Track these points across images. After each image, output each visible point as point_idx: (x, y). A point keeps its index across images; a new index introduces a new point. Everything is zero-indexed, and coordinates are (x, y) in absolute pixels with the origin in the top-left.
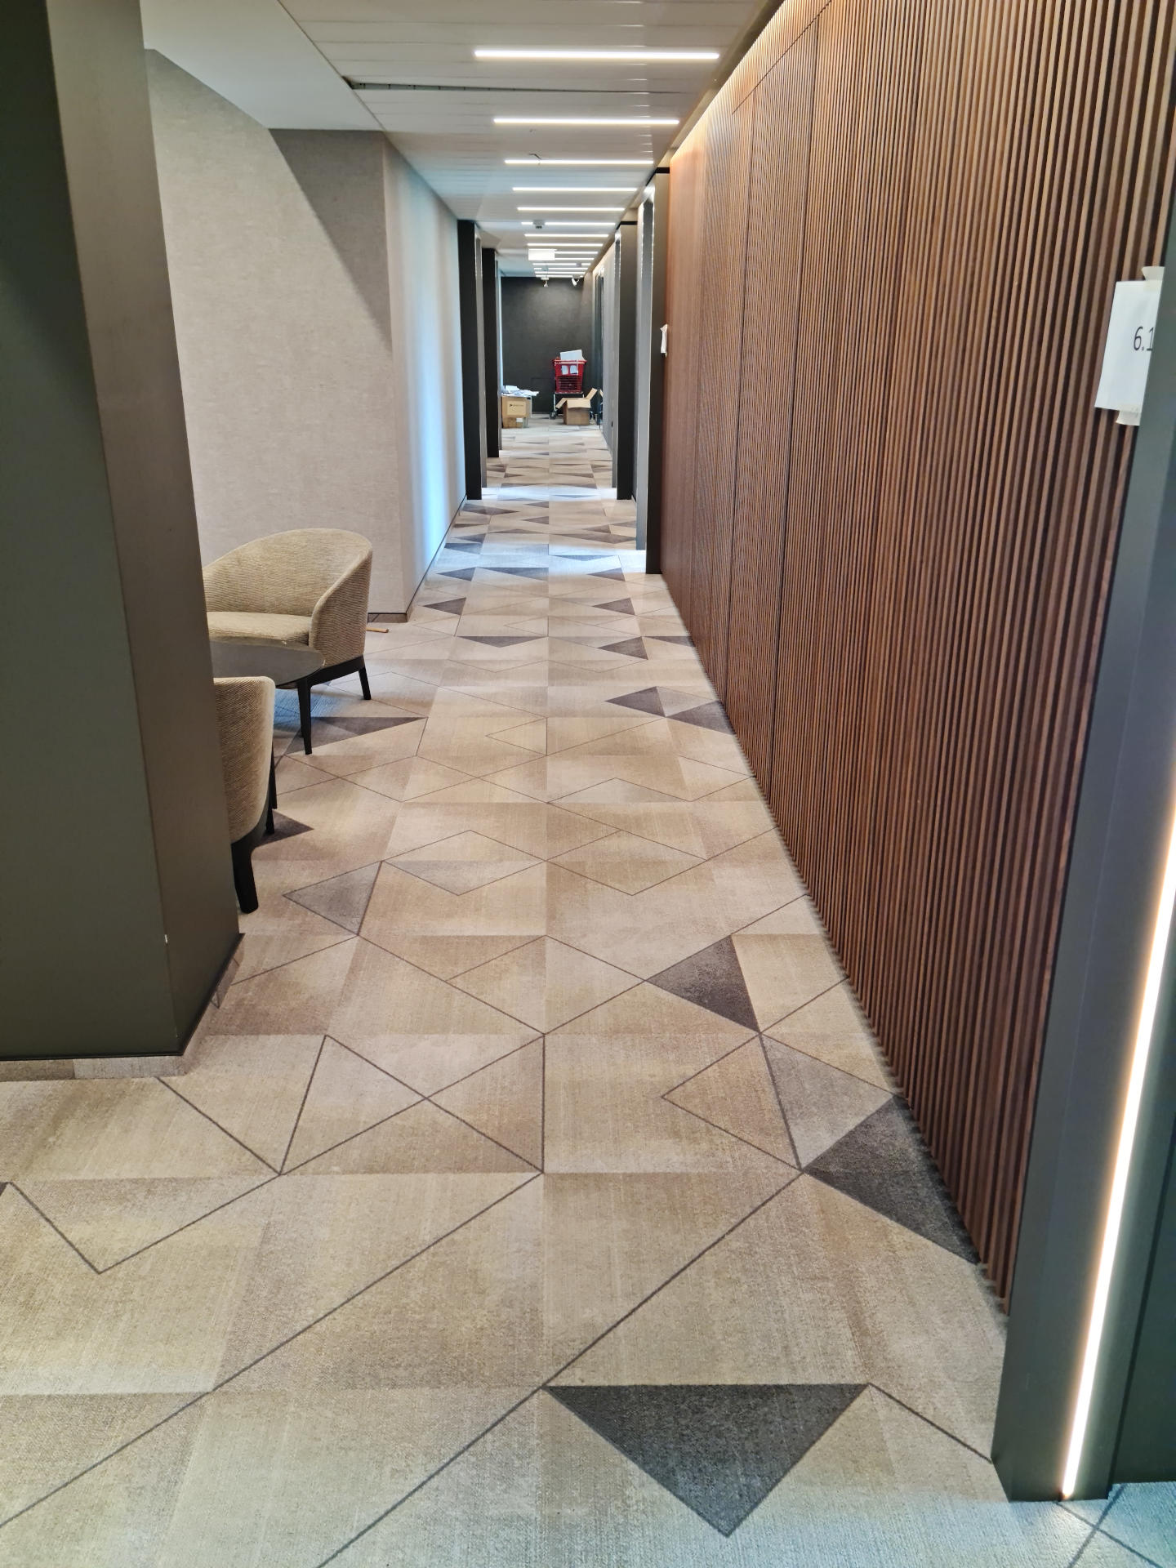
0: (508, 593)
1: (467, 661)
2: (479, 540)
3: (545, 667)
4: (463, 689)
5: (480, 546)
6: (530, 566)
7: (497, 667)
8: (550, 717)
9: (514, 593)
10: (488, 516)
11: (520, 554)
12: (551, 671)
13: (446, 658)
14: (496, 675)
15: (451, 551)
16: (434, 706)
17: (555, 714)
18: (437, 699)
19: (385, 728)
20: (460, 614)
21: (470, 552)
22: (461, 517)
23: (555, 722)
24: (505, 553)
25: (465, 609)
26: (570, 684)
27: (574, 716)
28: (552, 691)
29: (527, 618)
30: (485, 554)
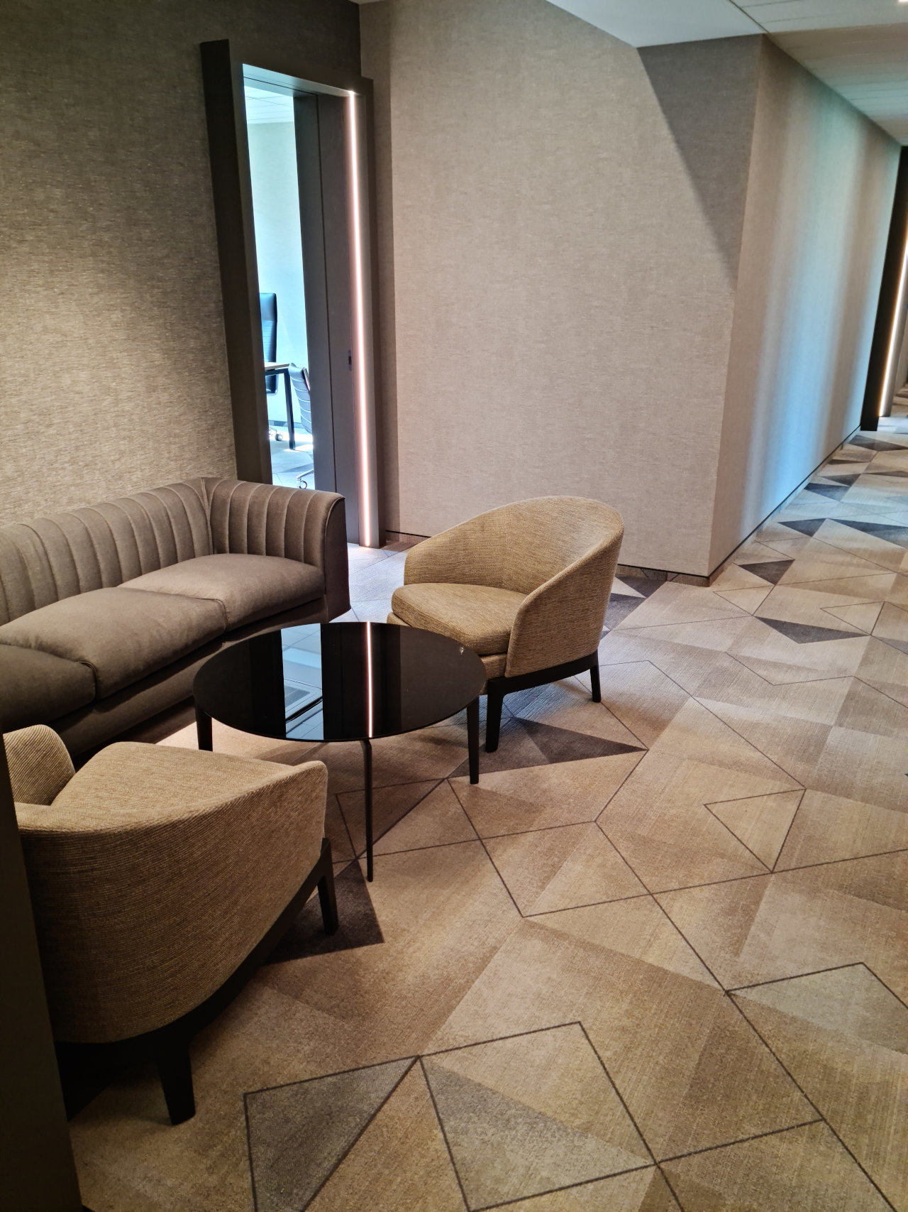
0: (848, 559)
1: (748, 658)
2: (848, 481)
3: (844, 688)
4: (718, 706)
5: (846, 489)
6: (893, 524)
7: (780, 677)
8: (812, 788)
9: (855, 561)
10: (874, 452)
11: (889, 504)
12: (850, 697)
13: (723, 649)
14: (773, 690)
15: (810, 493)
16: (667, 731)
17: (821, 786)
18: (679, 718)
19: (588, 756)
20: (775, 582)
21: (831, 497)
22: (842, 452)
23: (815, 799)
24: (871, 502)
25: (785, 577)
26: (866, 729)
27: (848, 796)
28: (836, 737)
29: (856, 600)
30: (846, 501)
